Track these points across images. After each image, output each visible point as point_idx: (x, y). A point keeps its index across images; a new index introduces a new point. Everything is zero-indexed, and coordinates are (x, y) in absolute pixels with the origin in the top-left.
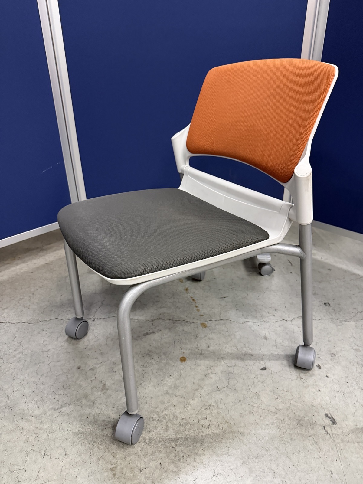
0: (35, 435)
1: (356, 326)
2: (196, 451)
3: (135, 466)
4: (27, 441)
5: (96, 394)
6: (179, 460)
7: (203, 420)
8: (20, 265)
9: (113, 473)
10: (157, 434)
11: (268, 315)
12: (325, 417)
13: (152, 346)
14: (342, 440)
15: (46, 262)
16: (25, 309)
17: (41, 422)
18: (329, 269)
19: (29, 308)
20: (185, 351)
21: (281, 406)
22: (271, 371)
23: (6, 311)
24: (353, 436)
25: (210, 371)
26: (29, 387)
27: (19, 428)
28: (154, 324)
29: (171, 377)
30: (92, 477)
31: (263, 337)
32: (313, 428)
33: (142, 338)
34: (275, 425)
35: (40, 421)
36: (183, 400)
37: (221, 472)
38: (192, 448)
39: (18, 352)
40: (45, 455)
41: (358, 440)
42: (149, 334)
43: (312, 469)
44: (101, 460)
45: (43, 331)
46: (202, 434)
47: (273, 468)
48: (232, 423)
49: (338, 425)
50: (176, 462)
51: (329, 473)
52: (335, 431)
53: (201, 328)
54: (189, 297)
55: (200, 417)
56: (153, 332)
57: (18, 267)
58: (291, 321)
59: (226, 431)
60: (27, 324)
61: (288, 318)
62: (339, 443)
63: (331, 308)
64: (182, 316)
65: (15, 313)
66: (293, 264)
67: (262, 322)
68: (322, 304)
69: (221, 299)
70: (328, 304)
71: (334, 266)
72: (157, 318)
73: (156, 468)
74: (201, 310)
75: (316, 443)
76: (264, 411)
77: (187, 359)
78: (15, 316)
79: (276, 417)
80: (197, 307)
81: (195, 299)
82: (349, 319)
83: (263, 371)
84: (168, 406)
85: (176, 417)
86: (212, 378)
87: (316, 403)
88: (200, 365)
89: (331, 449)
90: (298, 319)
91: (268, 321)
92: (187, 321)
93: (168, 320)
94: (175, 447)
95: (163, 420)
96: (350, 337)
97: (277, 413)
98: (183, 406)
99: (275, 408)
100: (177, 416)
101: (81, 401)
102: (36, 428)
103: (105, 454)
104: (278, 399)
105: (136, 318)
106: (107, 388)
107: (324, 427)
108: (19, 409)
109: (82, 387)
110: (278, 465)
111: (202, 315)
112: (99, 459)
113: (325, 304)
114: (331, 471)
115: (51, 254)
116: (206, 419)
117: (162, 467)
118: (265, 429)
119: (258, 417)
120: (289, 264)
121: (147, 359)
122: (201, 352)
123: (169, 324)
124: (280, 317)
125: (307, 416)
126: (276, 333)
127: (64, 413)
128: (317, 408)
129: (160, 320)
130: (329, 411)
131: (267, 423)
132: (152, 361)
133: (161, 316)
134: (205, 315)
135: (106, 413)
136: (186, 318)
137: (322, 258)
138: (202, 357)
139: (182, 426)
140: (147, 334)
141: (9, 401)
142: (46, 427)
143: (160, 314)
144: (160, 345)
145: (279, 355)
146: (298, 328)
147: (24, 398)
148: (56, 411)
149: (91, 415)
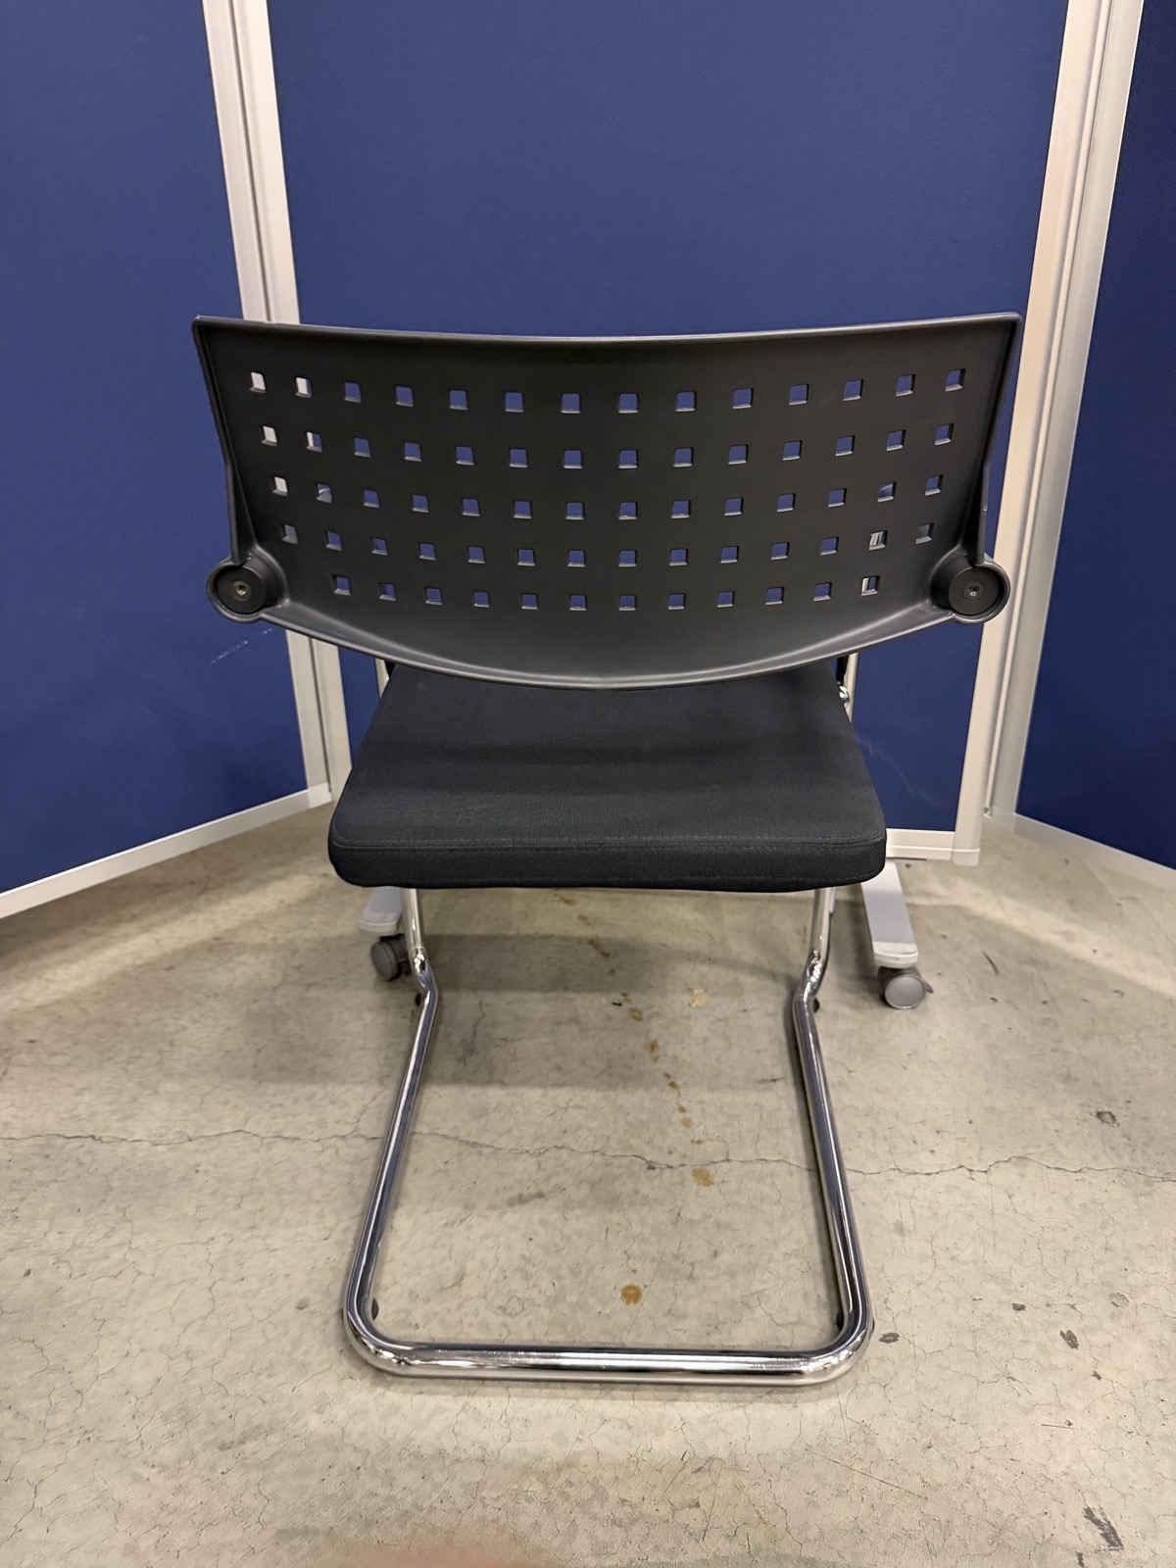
0: (158, 1532)
5: (353, 1398)
7: (687, 1509)
8: (134, 944)
10: (538, 1551)
11: (912, 1147)
12: (1086, 1520)
13: (535, 1240)
15: (216, 934)
16: (146, 1093)
17: (179, 1489)
18: (1116, 992)
19: (155, 1092)
20: (638, 1266)
21: (941, 1473)
22: (912, 1346)
23: (87, 1097)
26: (147, 1363)
27: (108, 1504)
28: (542, 1167)
31: (892, 1227)
32: (1043, 1557)
33: (505, 1214)
34: (921, 1541)
35: (175, 1483)
36: (627, 1434)
39: (116, 1240)
42: (526, 1201)
45: (197, 1171)
46: (681, 1558)
48: (781, 1527)
49: (1127, 1553)
53: (695, 1186)
54: (658, 1074)
55: (676, 1498)
56: (540, 1195)
57: (130, 946)
58: (986, 1172)
59: (759, 1550)
60: (146, 1145)
61: (975, 1161)
63: (1118, 1132)
64: (634, 1142)
65: (112, 1107)
66: (998, 967)
67: (891, 1172)
68: (1091, 1115)
69: (763, 1086)
70: (1107, 1117)
71: (1131, 982)
72: (554, 1143)
74: (695, 1120)
76: (884, 1487)
77: (645, 1293)
78: (114, 1118)
79: (925, 1511)
80: (682, 1110)
81: (679, 1083)
83: (888, 1345)
84: (579, 1455)
85: (601, 1495)
87: (1054, 1470)
88: (684, 1316)
90: (1008, 1164)
91: (910, 1169)
92: (648, 1157)
93: (586, 1153)
95: (559, 1501)
97: (927, 1499)
98: (624, 1458)
99: (923, 1481)
100: (604, 1490)
101: (305, 1420)
102: (163, 1507)
104: (932, 1450)
105: (487, 1143)
107: (1080, 1556)
108: (113, 1437)
109: (310, 1374)
111: (699, 1142)
113: (1099, 1115)
116: (698, 1505)
119: (864, 1508)
120: (990, 968)
121: (517, 1285)
122: (690, 1269)
123: (590, 1169)
124: (950, 1156)
125: (1023, 1513)
126: (935, 1214)
127: (249, 1461)
128: (1059, 1488)
129: (564, 1153)
130: (1100, 1500)
131: (895, 1530)
132: (534, 1293)
133: (568, 1140)
134: (709, 1139)
135: (381, 1468)
136: (646, 1149)
137: (1095, 951)
138: (692, 1289)
139: (620, 1526)
140: (521, 1200)
141: (83, 1410)
142: (192, 1505)
143: (565, 1132)
144: (562, 1239)
145: (941, 1291)
146: (1007, 1198)
147: (130, 1402)
148: (227, 1452)
149: (334, 1472)
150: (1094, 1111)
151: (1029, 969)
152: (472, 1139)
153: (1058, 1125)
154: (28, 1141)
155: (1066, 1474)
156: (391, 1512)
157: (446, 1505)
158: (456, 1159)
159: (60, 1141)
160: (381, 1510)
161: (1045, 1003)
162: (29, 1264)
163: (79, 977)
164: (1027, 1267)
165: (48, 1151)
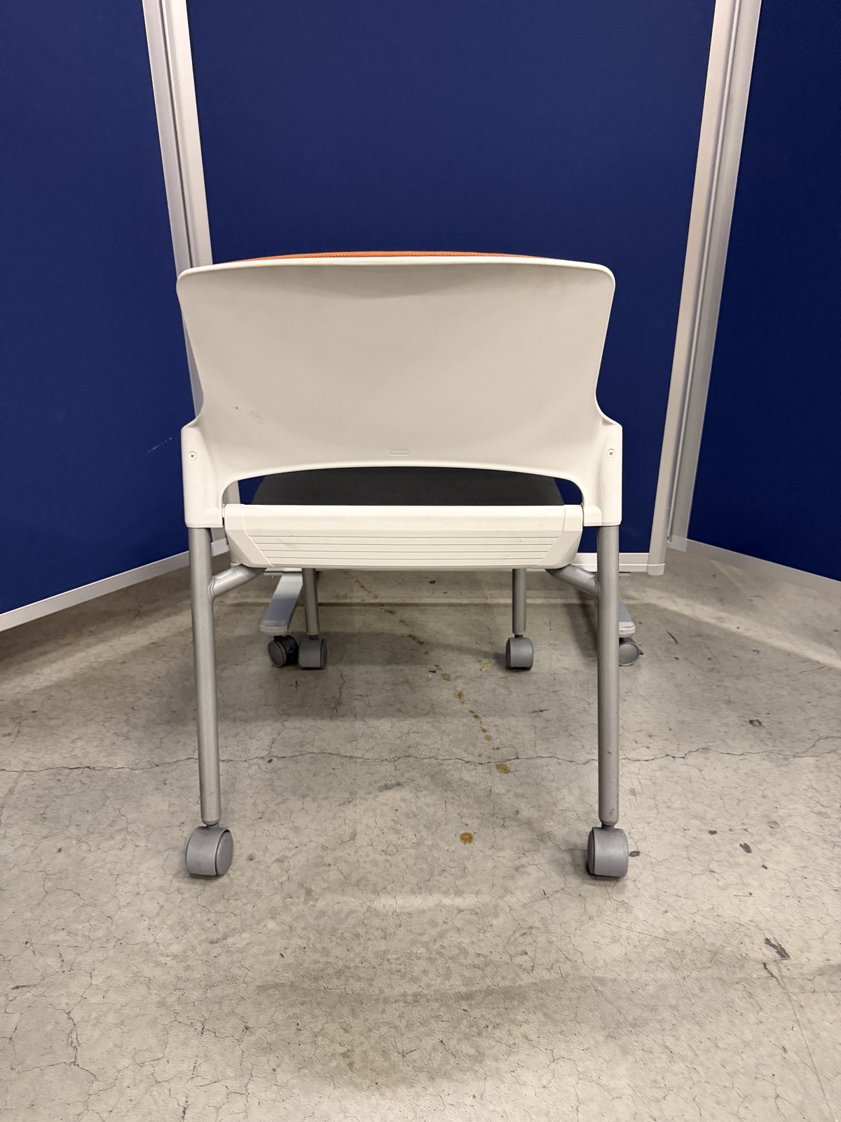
0: (178, 993)
1: (817, 767)
2: (512, 1016)
3: (391, 1047)
4: (161, 1004)
5: (294, 909)
6: (479, 1034)
7: (520, 956)
8: (95, 648)
9: (348, 1061)
10: (429, 986)
11: (635, 745)
12: (766, 945)
13: (399, 811)
14: (803, 989)
15: (152, 641)
16: (121, 739)
17: (188, 968)
18: (754, 651)
19: (127, 738)
20: (468, 822)
21: (675, 927)
22: (649, 857)
23: (79, 743)
24: (822, 982)
25: (524, 860)
26: (152, 898)
27: (142, 979)
28: (398, 768)
29: (446, 874)
30: (307, 1071)
31: (628, 792)
32: (742, 967)
33: (377, 796)
34: (667, 963)
35: (184, 964)
36: (475, 917)
37: (564, 1054)
38: (502, 1010)
39: (117, 827)
40: (204, 1030)
41: (834, 988)
42: (391, 788)
43: (746, 1044)
44: (320, 1039)
45: (165, 784)
46: (520, 983)
47: (668, 1044)
48: (580, 961)
49: (793, 960)
50: (474, 1038)
51: (780, 1051)
52: (787, 971)
53: (499, 774)
54: (466, 711)
55: (512, 950)
56: (399, 784)
57: (93, 651)
58: (683, 758)
59: (567, 976)
60: (128, 770)
61: (676, 752)
62: (795, 994)
63: (764, 731)
64: (455, 751)
65: (99, 749)
66: (677, 639)
67: (624, 760)
68: (745, 722)
69: (535, 714)
70: (756, 723)
71: (764, 644)
72: (404, 754)
73: (434, 1049)
74: (494, 736)
75: (751, 995)
76: (641, 935)
77: (475, 836)
78: (101, 755)
79: (668, 947)
80: (484, 731)
81: (480, 716)
82: (803, 752)
83: (633, 858)
84: (446, 931)
85: (464, 952)
86: (529, 874)
87: (744, 920)
88: (502, 849)
89: (780, 1006)
90: (696, 753)
91: (635, 758)
92: (466, 760)
93: (425, 758)
94: (468, 1010)
95: (438, 957)
96: (806, 788)
97: (668, 940)
98: (476, 930)
99: (664, 930)
100: (465, 950)
101: (264, 923)
102: (179, 978)
103: (327, 1026)
104: (668, 913)
105: (359, 756)
106: (316, 896)
107: (765, 965)
108: (137, 941)
109: (263, 897)
110: (677, 1039)
111: (498, 749)
112: (316, 1035)
113: (751, 722)
114: (783, 1047)
115: (161, 623)
116: (526, 953)
117: (447, 1047)
118: (646, 971)
119: (630, 948)
120: (672, 640)
121: (392, 837)
122: (502, 822)
123: (429, 768)
124: (659, 749)
125: (728, 944)
126: (654, 783)
127: (231, 949)
128: (749, 929)
129: (411, 760)
130: (773, 934)
131: (651, 958)
132: (404, 841)
133: (412, 751)
134: (504, 747)
135: (319, 947)
136: (464, 754)
137: (738, 628)
138: (505, 832)
139: (479, 968)
140: (387, 787)
141: (114, 927)
142: (198, 976)
143: (410, 747)
144: (417, 809)
145: (663, 826)
146: (697, 771)
147: (145, 921)
148: (216, 945)
149: (288, 951)
150: (747, 719)
151: (698, 639)
152: (348, 755)
153: (726, 729)
154: (44, 772)
155: (751, 921)
156: (331, 971)
157: (366, 964)
158: (340, 766)
159: (67, 771)
160: (322, 970)
161: (709, 659)
162: (59, 845)
163: (60, 671)
164: (715, 810)
165: (60, 778)
